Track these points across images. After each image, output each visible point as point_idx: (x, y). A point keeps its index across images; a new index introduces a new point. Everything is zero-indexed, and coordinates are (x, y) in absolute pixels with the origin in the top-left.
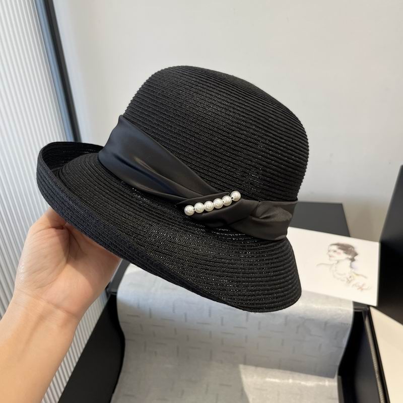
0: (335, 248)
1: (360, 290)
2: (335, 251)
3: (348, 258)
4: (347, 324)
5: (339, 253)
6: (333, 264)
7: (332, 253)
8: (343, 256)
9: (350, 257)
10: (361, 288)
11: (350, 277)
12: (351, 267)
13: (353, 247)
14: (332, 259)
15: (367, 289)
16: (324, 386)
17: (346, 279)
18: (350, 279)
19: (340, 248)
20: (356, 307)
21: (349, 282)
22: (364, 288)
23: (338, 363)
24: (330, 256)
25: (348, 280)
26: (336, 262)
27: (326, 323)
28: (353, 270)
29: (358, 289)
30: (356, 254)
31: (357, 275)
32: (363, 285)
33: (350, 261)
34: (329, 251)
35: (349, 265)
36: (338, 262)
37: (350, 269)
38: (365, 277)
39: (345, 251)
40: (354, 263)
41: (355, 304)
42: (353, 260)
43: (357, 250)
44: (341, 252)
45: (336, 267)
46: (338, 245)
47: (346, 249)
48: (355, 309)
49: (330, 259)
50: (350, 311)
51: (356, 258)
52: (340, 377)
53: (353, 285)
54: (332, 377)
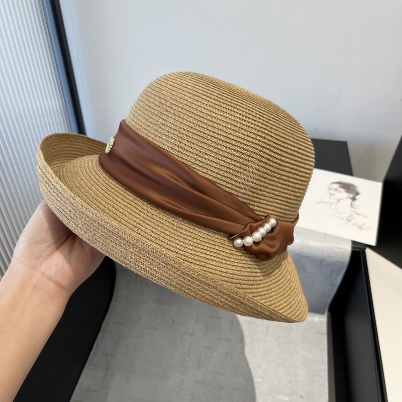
0: (336, 186)
1: (359, 229)
2: (336, 190)
3: (349, 197)
4: (344, 263)
5: (340, 192)
6: (333, 203)
7: (332, 191)
8: (344, 194)
9: (351, 196)
10: (361, 228)
11: (350, 216)
12: (352, 206)
13: (354, 186)
14: (332, 197)
15: (366, 229)
16: (313, 322)
17: (345, 218)
18: (350, 219)
19: (341, 187)
20: (355, 246)
21: (349, 220)
22: (363, 227)
23: (329, 301)
24: (331, 195)
25: (348, 219)
26: (337, 200)
27: (322, 261)
28: (353, 209)
29: (357, 228)
30: (357, 194)
31: (358, 214)
32: (363, 225)
33: (351, 201)
34: (330, 189)
35: (350, 203)
36: (339, 200)
37: (350, 208)
38: (366, 217)
39: (346, 190)
40: (355, 203)
41: (354, 243)
42: (354, 199)
43: (359, 189)
44: (342, 190)
45: (336, 206)
46: (339, 183)
47: (348, 187)
48: (353, 248)
49: (330, 198)
50: (348, 249)
51: (357, 197)
52: (330, 314)
53: (352, 225)
54: (323, 313)
